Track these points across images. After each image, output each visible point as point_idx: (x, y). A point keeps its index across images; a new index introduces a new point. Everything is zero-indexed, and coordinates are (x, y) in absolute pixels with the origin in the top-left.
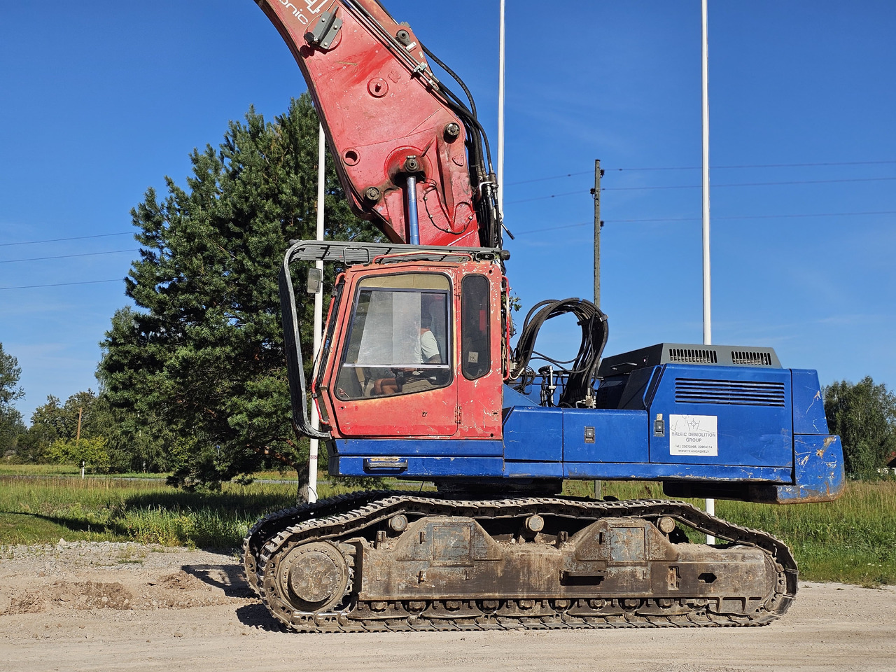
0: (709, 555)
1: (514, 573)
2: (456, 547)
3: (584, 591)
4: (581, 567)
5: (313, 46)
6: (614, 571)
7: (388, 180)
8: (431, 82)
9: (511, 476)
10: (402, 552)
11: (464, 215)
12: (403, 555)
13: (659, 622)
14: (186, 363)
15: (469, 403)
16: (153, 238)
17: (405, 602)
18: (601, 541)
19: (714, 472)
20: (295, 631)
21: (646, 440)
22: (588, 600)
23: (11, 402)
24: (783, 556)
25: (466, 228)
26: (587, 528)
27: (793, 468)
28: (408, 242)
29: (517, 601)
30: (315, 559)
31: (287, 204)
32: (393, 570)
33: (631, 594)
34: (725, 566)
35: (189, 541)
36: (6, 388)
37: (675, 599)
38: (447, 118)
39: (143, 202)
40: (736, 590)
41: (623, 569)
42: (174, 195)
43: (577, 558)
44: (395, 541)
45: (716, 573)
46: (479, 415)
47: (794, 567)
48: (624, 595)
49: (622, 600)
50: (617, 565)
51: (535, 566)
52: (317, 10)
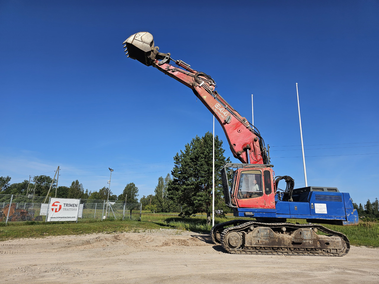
0: (327, 238)
1: (280, 241)
2: (266, 234)
3: (297, 246)
4: (296, 240)
5: (226, 122)
6: (304, 241)
7: (242, 150)
8: (251, 129)
9: (278, 217)
10: (254, 235)
11: (259, 157)
12: (254, 236)
13: (316, 254)
14: (185, 189)
15: (267, 200)
16: (178, 163)
17: (255, 247)
18: (301, 234)
19: (327, 218)
20: (231, 253)
21: (309, 209)
22: (298, 248)
23: (136, 197)
24: (345, 239)
25: (260, 160)
26: (296, 231)
27: (346, 217)
28: (248, 163)
29: (281, 248)
30: (234, 236)
31: (206, 155)
32: (252, 239)
33: (309, 247)
34: (331, 241)
35: (189, 230)
36: (135, 194)
37: (320, 249)
38: (254, 136)
39: (176, 155)
40: (335, 247)
41: (306, 241)
42: (182, 154)
43: (295, 238)
44: (251, 232)
45: (329, 243)
46: (270, 203)
47: (349, 241)
48: (307, 247)
49: (307, 249)
50: (305, 240)
51: (285, 240)
52: (226, 115)
